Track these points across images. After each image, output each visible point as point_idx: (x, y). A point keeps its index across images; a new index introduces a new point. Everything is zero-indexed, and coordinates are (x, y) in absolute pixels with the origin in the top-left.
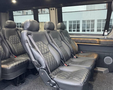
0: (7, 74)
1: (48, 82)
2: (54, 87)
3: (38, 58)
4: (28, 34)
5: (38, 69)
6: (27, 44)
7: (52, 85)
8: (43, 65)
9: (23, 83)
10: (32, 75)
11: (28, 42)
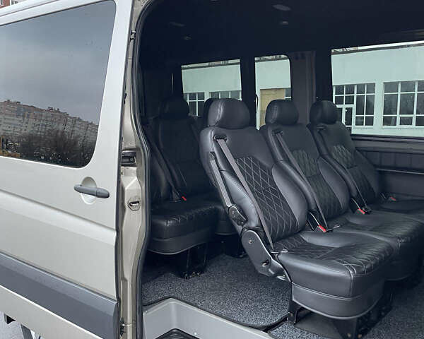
0: (161, 238)
1: (264, 265)
2: (279, 277)
3: (240, 200)
4: (218, 137)
5: (239, 228)
6: (213, 163)
7: (273, 273)
8: (251, 220)
9: (202, 272)
10: (227, 256)
11: (216, 158)
